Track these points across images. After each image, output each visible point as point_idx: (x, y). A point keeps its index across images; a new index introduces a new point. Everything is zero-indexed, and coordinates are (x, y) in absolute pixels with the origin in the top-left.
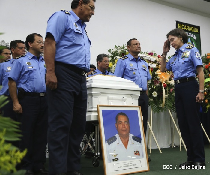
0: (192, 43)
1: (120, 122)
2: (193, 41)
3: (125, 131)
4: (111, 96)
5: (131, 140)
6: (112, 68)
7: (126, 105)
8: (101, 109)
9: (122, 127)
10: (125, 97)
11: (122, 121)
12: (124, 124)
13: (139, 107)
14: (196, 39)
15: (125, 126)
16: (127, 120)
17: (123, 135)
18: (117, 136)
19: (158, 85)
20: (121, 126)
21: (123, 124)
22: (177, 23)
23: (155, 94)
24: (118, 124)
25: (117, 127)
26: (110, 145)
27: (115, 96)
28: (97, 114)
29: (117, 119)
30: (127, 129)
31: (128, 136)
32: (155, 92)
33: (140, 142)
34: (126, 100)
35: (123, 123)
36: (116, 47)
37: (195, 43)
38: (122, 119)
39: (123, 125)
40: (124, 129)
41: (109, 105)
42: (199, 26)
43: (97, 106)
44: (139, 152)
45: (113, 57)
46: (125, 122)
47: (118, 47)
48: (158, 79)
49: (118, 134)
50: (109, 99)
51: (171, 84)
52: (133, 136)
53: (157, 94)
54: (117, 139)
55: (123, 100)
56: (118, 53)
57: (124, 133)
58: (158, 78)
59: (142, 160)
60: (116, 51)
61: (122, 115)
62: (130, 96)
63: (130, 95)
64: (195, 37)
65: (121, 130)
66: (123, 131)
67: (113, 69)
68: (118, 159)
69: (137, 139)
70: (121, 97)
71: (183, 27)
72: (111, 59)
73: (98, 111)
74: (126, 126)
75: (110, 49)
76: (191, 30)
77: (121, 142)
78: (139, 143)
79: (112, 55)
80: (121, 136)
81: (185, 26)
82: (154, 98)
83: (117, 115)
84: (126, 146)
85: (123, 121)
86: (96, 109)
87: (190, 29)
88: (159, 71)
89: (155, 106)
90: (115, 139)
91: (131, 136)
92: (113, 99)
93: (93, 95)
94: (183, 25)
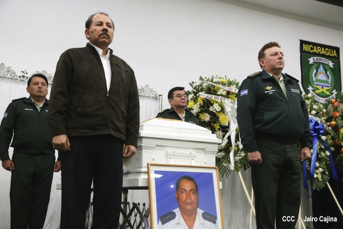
0: (326, 73)
1: (183, 191)
2: (328, 69)
3: (191, 204)
4: (171, 151)
5: (199, 219)
6: (193, 110)
7: (194, 164)
8: (152, 169)
9: (187, 198)
10: (193, 152)
11: (186, 188)
12: (189, 194)
13: (216, 168)
14: (332, 67)
15: (190, 196)
16: (194, 188)
17: (188, 210)
18: (177, 211)
20: (184, 196)
21: (187, 194)
22: (302, 42)
24: (179, 193)
25: (178, 198)
26: (165, 224)
27: (178, 151)
28: (146, 176)
29: (178, 185)
30: (193, 201)
31: (194, 213)
33: (215, 223)
34: (195, 157)
35: (188, 192)
36: (201, 78)
37: (331, 72)
38: (187, 186)
39: (188, 196)
40: (189, 201)
41: (168, 163)
42: (338, 46)
43: (148, 164)
45: (195, 94)
46: (191, 190)
47: (204, 78)
49: (178, 208)
50: (167, 155)
52: (203, 213)
54: (177, 217)
55: (190, 157)
56: (203, 88)
57: (189, 207)
60: (201, 85)
61: (186, 180)
62: (202, 151)
63: (203, 149)
64: (331, 64)
65: (184, 202)
66: (186, 204)
69: (211, 217)
70: (187, 152)
71: (312, 49)
72: (193, 97)
73: (148, 173)
74: (192, 197)
75: (193, 83)
76: (324, 52)
77: (183, 221)
78: (212, 223)
79: (195, 90)
80: (184, 212)
81: (315, 47)
83: (179, 179)
84: (191, 227)
85: (188, 189)
86: (146, 170)
87: (322, 52)
90: (173, 216)
91: (200, 212)
92: (174, 156)
93: (143, 148)
94: (311, 46)
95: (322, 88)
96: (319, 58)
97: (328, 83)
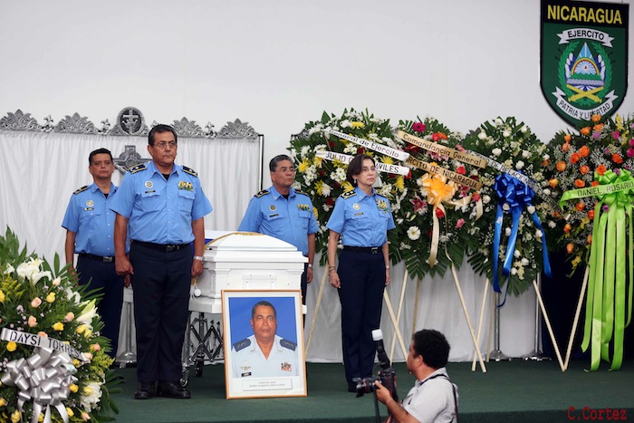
1: (260, 317)
3: (268, 330)
4: (247, 274)
5: (277, 346)
8: (227, 296)
9: (263, 324)
10: (274, 274)
11: (263, 315)
12: (267, 320)
14: (609, 45)
15: (267, 323)
16: (272, 313)
17: (264, 338)
18: (252, 338)
19: (422, 211)
20: (260, 323)
21: (264, 320)
22: (546, 3)
23: (413, 233)
24: (255, 320)
25: (254, 325)
26: (239, 352)
29: (254, 312)
30: (270, 328)
31: (271, 339)
32: (414, 229)
33: (294, 350)
34: (275, 279)
35: (265, 318)
36: (325, 116)
37: (606, 56)
38: (264, 311)
39: (265, 322)
40: (266, 328)
43: (221, 290)
44: (289, 366)
46: (269, 316)
47: (331, 116)
48: (422, 198)
49: (254, 336)
50: (243, 279)
51: (457, 208)
52: (281, 340)
53: (419, 232)
54: (252, 344)
55: (269, 279)
56: (324, 137)
57: (265, 334)
58: (424, 193)
59: (294, 378)
61: (263, 306)
62: (284, 271)
63: (285, 269)
64: (607, 40)
65: (260, 329)
66: (263, 330)
67: (308, 177)
68: (250, 374)
69: (290, 344)
72: (308, 151)
73: (221, 299)
74: (270, 324)
76: (593, 18)
77: (258, 348)
78: (291, 350)
80: (259, 339)
81: (574, 9)
82: (413, 243)
83: (256, 305)
84: (267, 355)
85: (265, 315)
86: (220, 296)
87: (590, 18)
88: (426, 176)
89: (418, 260)
90: (248, 343)
91: (278, 339)
92: (251, 279)
93: (216, 273)
94: (565, 8)
95: (585, 90)
96: (582, 29)
97: (599, 79)
